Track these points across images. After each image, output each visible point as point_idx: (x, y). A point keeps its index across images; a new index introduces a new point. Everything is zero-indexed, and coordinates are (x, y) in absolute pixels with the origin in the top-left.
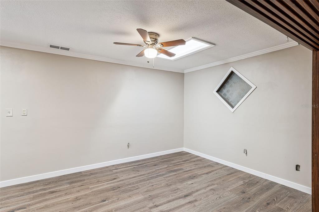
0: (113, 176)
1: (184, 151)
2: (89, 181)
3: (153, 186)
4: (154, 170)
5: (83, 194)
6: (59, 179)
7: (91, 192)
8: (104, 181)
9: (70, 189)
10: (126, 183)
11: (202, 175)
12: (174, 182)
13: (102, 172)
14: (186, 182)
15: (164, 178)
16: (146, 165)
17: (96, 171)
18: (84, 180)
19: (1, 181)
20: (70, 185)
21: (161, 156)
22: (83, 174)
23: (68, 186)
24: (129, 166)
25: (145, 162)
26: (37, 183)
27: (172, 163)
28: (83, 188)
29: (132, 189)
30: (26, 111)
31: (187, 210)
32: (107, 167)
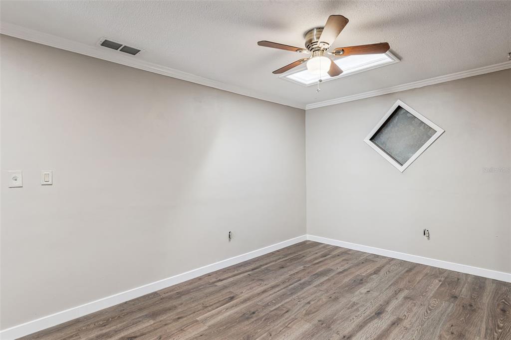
0: (225, 294)
1: (308, 239)
2: (186, 308)
3: (309, 303)
4: (287, 276)
5: (194, 334)
6: (121, 311)
7: (206, 327)
8: (218, 305)
9: (161, 327)
10: (259, 304)
11: (371, 277)
12: (338, 293)
13: (197, 289)
14: (357, 291)
15: (315, 287)
16: (267, 269)
17: (185, 288)
18: (175, 307)
19: (2, 329)
20: (154, 320)
21: (278, 251)
22: (164, 296)
23: (152, 322)
24: (236, 272)
25: (261, 264)
26: (81, 325)
27: (306, 262)
28: (185, 323)
29: (279, 312)
30: (50, 175)
31: (401, 336)
32: (200, 279)
